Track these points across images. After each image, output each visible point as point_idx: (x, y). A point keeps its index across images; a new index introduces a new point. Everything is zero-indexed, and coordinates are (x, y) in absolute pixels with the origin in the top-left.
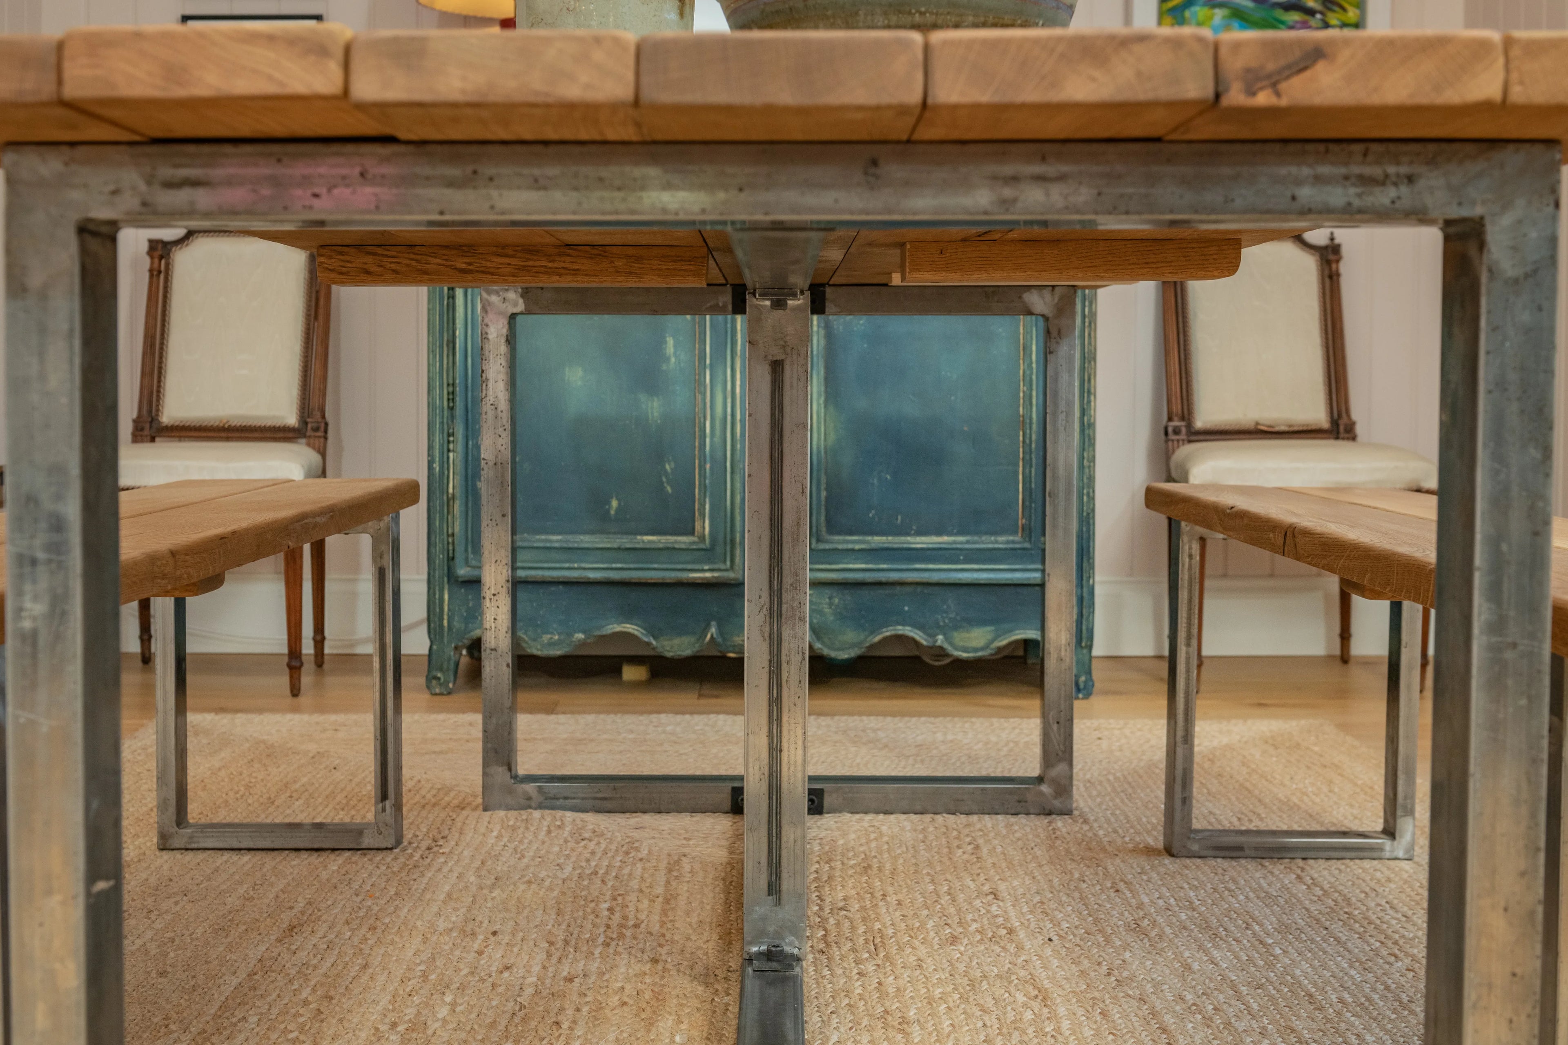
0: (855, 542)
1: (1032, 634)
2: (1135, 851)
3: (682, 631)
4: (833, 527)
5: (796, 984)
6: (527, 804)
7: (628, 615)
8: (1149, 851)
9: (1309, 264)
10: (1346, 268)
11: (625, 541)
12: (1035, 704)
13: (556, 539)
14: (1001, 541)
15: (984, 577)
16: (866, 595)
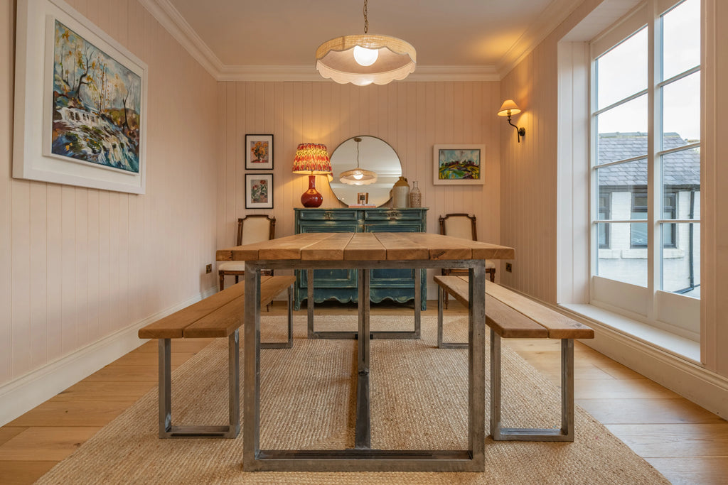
0: (379, 280)
1: (413, 298)
2: (432, 347)
3: (344, 298)
4: (375, 277)
5: (367, 378)
6: (316, 338)
7: (335, 294)
8: (435, 347)
9: (470, 221)
10: (478, 222)
11: (334, 280)
12: (413, 312)
13: (320, 280)
14: (408, 279)
15: (404, 287)
16: (382, 291)
